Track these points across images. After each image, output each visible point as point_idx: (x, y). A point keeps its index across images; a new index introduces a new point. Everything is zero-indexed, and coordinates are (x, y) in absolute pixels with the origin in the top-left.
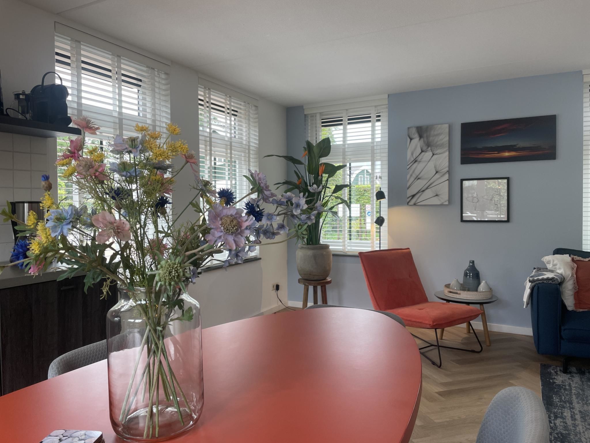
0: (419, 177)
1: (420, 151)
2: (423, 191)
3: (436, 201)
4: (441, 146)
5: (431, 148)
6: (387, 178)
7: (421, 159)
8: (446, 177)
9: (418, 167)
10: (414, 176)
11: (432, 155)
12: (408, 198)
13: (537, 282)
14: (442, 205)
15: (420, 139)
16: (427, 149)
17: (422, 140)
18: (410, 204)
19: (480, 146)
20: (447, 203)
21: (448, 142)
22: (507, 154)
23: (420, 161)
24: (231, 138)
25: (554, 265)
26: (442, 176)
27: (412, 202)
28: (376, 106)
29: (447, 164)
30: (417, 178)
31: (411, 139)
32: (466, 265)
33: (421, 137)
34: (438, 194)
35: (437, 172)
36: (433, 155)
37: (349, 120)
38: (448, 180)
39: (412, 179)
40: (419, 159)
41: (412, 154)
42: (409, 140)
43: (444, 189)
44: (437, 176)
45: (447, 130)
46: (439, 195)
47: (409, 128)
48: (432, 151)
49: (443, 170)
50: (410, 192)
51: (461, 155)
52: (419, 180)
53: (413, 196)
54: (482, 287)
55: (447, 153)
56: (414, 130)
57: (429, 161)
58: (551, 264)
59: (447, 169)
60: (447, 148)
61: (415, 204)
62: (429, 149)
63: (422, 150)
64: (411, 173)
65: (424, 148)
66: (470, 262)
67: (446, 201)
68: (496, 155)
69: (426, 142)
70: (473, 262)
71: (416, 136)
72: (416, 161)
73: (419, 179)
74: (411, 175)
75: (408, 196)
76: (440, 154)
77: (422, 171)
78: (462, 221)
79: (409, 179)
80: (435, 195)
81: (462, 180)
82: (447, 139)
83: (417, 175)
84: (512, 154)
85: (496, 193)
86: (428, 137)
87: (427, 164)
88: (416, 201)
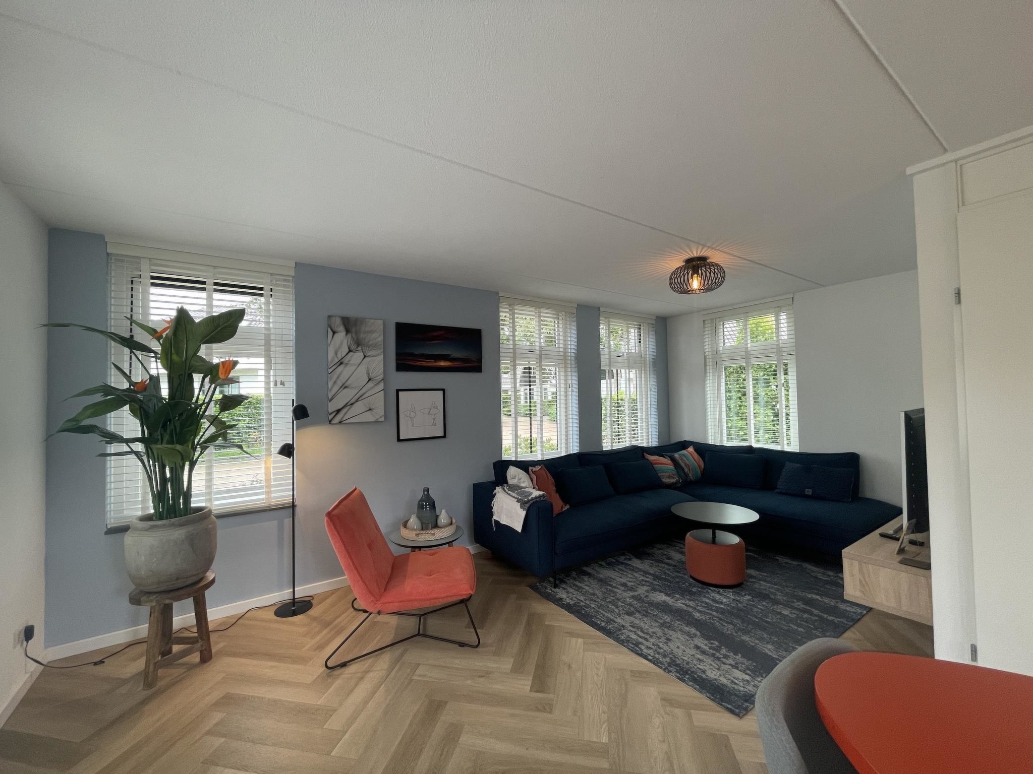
0: (346, 385)
1: (347, 350)
2: (352, 404)
3: (369, 417)
4: (375, 346)
5: (361, 348)
6: (293, 385)
7: (349, 361)
8: (381, 386)
9: (345, 372)
10: (340, 383)
11: (363, 357)
12: (330, 414)
14: (377, 422)
15: (346, 335)
16: (357, 348)
17: (349, 336)
18: (333, 422)
19: (418, 351)
20: (382, 419)
21: (382, 343)
22: (442, 364)
23: (347, 364)
26: (376, 385)
27: (336, 420)
28: (272, 274)
29: (382, 370)
30: (343, 387)
31: (334, 333)
32: (420, 495)
33: (348, 331)
34: (371, 408)
35: (370, 380)
36: (365, 357)
38: (383, 390)
39: (336, 388)
40: (346, 360)
41: (336, 353)
42: (330, 333)
43: (378, 400)
44: (370, 384)
45: (382, 327)
46: (373, 409)
47: (329, 317)
48: (363, 352)
49: (378, 378)
50: (332, 407)
51: (397, 360)
52: (346, 390)
53: (338, 411)
54: (443, 519)
55: (382, 356)
56: (338, 321)
57: (359, 365)
59: (382, 376)
60: (382, 350)
61: (340, 423)
63: (349, 348)
64: (334, 378)
65: (353, 347)
66: (424, 491)
67: (381, 417)
68: (432, 363)
69: (355, 339)
70: (427, 490)
71: (342, 328)
72: (341, 363)
73: (345, 387)
74: (335, 382)
75: (330, 411)
76: (373, 356)
77: (351, 376)
78: (399, 440)
79: (331, 389)
80: (368, 409)
81: (398, 391)
82: (381, 338)
83: (344, 382)
84: (448, 364)
85: (433, 406)
86: (356, 333)
87: (357, 368)
88: (342, 419)
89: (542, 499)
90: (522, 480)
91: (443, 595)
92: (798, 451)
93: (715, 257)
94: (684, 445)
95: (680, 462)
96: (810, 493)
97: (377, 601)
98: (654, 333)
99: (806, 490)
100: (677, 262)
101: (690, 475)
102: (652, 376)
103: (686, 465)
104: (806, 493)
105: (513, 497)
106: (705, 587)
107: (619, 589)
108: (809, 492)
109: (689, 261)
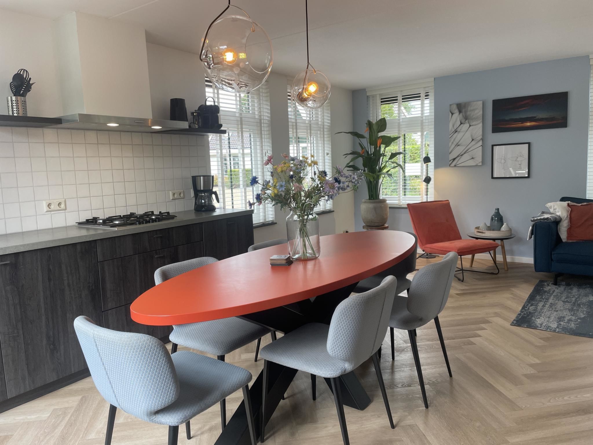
0: (458, 144)
1: (460, 123)
2: (462, 155)
3: (472, 163)
4: (476, 119)
5: (468, 121)
6: (433, 146)
7: (460, 130)
8: (480, 143)
9: (458, 136)
10: (455, 143)
11: (469, 126)
12: (450, 161)
13: (537, 221)
14: (476, 166)
15: (459, 114)
16: (465, 121)
17: (461, 114)
18: (451, 165)
19: (507, 118)
20: (481, 164)
21: (481, 116)
22: (528, 124)
23: (459, 132)
24: (310, 121)
25: (554, 209)
27: (453, 165)
29: (481, 133)
30: (457, 145)
31: (452, 114)
32: (493, 212)
33: (460, 112)
34: (474, 157)
35: (473, 140)
36: (470, 126)
37: (403, 99)
38: (481, 146)
39: (453, 146)
40: (459, 130)
41: (453, 126)
42: (450, 114)
43: (478, 153)
44: (473, 143)
45: (481, 106)
46: (475, 158)
47: (450, 105)
48: (469, 123)
49: (477, 138)
50: (452, 156)
51: (493, 125)
52: (459, 147)
53: (454, 159)
54: (504, 228)
55: (481, 125)
56: (455, 107)
57: (467, 131)
58: (552, 209)
59: (481, 137)
60: (481, 120)
61: (455, 166)
62: (467, 121)
63: (461, 122)
64: (452, 140)
65: (463, 121)
66: (496, 210)
67: (480, 163)
68: (520, 125)
69: (464, 116)
70: (498, 209)
71: (456, 111)
72: (456, 132)
73: (458, 145)
74: (453, 143)
75: (450, 159)
76: (475, 125)
77: (462, 138)
78: (493, 178)
79: (451, 146)
80: (471, 158)
81: (493, 146)
82: (481, 113)
83: (457, 143)
84: (533, 124)
85: (519, 155)
86: (466, 112)
87: (465, 134)
88: (456, 163)
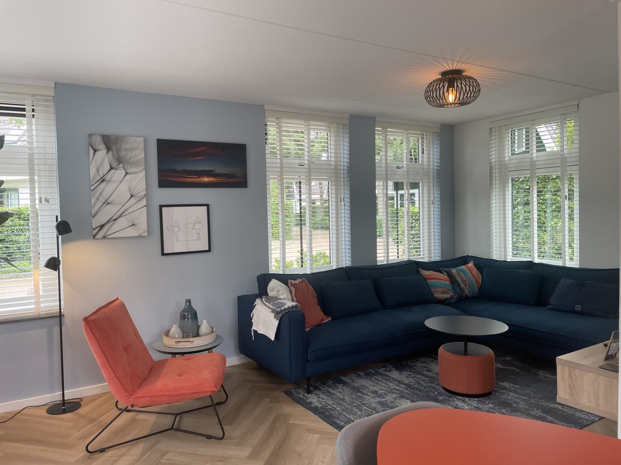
0: (108, 201)
1: (109, 168)
2: (115, 220)
3: (132, 232)
4: (136, 164)
5: (123, 165)
6: (58, 202)
7: (111, 178)
8: (144, 202)
9: (107, 189)
10: (102, 200)
11: (125, 174)
12: (94, 229)
14: (140, 237)
15: (107, 152)
16: (118, 165)
17: (110, 153)
18: (97, 237)
19: (179, 168)
20: (146, 234)
21: (143, 160)
22: (206, 179)
23: (109, 181)
26: (138, 201)
27: (100, 235)
28: (33, 95)
29: (144, 186)
30: (106, 203)
31: (95, 151)
32: (183, 306)
33: (108, 149)
34: (135, 223)
35: (132, 196)
36: (127, 174)
38: (146, 206)
39: (99, 204)
40: (108, 177)
41: (98, 171)
42: (92, 151)
43: (141, 217)
44: (133, 201)
45: (142, 145)
47: (90, 135)
48: (124, 169)
49: (139, 194)
50: (97, 222)
51: (159, 176)
52: (109, 206)
53: (102, 227)
54: (204, 328)
55: (144, 173)
56: (99, 139)
57: (121, 182)
59: (144, 192)
60: (144, 167)
61: (104, 237)
62: (121, 166)
63: (111, 166)
64: (97, 195)
65: (115, 164)
66: (186, 302)
68: (196, 179)
69: (116, 157)
70: (189, 301)
71: (102, 147)
72: (103, 181)
73: (108, 204)
74: (98, 199)
75: (94, 227)
76: (135, 173)
77: (113, 193)
78: (163, 254)
79: (95, 204)
80: (131, 224)
81: (161, 207)
82: (142, 155)
83: (106, 199)
84: (211, 179)
85: (197, 221)
86: (118, 150)
87: (119, 184)
88: (106, 234)
89: (295, 309)
90: (280, 293)
91: (189, 392)
92: (578, 267)
93: (470, 71)
94: (465, 260)
95: (457, 277)
96: (580, 310)
97: (130, 395)
98: (439, 142)
99: (576, 306)
100: (434, 75)
101: (466, 291)
102: (435, 188)
103: (464, 281)
104: (576, 309)
105: (269, 308)
106: (452, 395)
107: (368, 396)
108: (578, 308)
109: (444, 74)
